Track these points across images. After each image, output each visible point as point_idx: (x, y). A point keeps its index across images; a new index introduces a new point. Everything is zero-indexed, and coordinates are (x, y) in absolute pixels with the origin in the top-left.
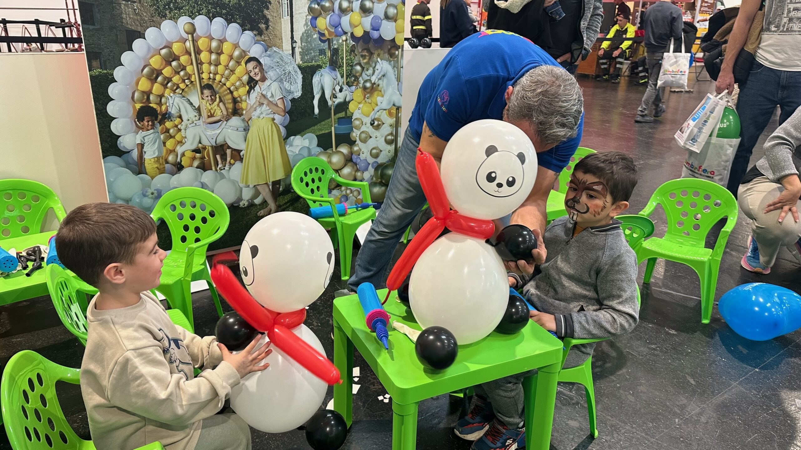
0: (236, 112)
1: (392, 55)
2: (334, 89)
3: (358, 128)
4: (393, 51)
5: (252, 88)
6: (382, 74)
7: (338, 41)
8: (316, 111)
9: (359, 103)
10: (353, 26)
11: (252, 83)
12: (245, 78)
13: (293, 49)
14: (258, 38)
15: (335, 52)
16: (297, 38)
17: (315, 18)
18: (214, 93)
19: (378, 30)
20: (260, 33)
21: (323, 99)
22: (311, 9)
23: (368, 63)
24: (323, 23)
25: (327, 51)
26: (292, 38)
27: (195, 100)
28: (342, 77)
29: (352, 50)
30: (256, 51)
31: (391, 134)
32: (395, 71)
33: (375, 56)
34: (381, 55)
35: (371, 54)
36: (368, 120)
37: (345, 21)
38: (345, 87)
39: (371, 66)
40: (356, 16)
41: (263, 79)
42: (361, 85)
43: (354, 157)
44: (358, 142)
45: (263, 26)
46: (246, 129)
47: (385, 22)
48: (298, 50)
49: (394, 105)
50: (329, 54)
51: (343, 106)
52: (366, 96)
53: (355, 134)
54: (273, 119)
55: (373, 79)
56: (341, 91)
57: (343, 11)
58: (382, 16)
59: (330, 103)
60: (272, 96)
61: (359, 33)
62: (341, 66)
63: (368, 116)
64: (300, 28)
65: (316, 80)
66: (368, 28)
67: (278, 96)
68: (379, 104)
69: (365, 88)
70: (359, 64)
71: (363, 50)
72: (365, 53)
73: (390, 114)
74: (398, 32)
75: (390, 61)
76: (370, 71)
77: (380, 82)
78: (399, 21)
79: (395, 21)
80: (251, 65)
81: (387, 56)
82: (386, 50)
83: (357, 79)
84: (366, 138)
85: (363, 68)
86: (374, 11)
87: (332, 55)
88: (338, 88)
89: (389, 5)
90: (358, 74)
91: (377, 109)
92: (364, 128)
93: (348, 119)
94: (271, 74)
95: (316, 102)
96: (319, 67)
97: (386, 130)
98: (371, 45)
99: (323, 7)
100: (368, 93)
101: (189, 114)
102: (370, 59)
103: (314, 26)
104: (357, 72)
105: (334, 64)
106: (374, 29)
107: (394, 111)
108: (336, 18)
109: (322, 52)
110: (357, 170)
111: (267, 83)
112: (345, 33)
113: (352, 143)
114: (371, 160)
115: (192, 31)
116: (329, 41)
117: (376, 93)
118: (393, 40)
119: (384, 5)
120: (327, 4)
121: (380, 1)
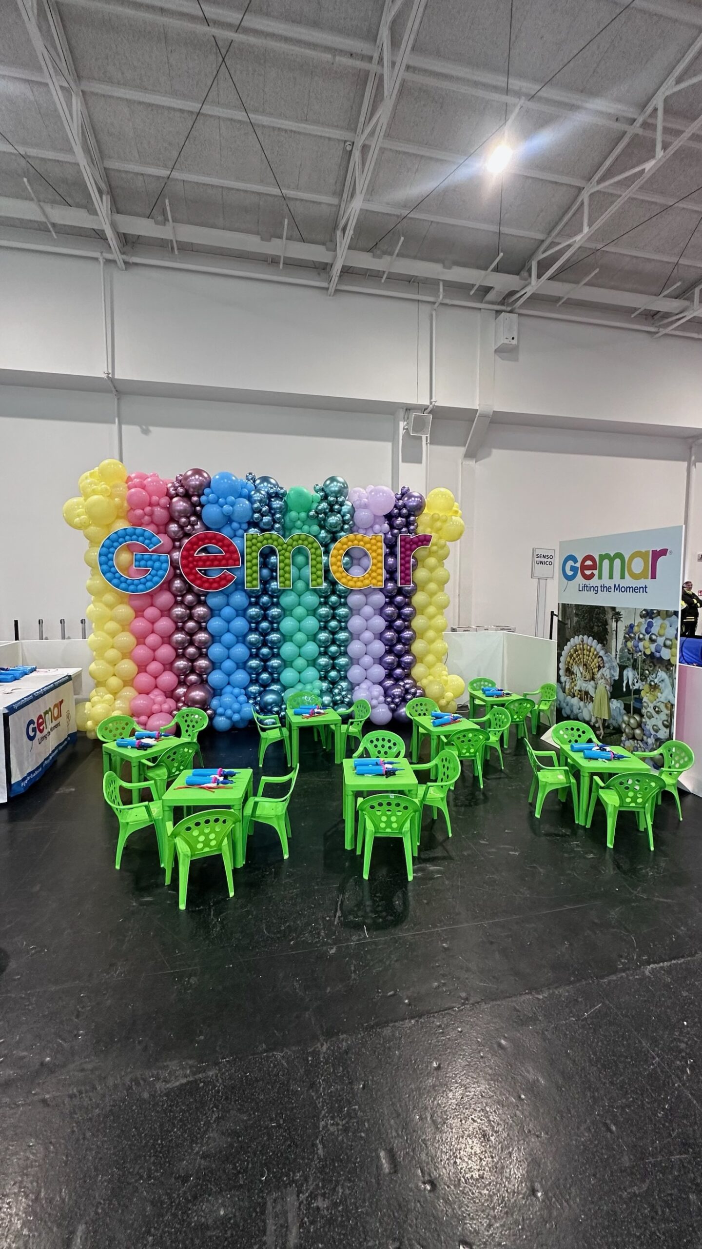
0: (593, 679)
1: (668, 669)
2: (634, 680)
3: (646, 709)
4: (669, 667)
7: (637, 655)
8: (624, 690)
9: (647, 693)
10: (645, 648)
11: (599, 667)
12: (597, 664)
13: (616, 655)
15: (635, 660)
16: (618, 650)
17: (626, 642)
19: (659, 652)
20: (604, 646)
21: (628, 684)
22: (625, 637)
23: (652, 670)
24: (630, 644)
25: (631, 659)
26: (616, 650)
27: (581, 669)
28: (638, 675)
29: (644, 661)
30: (602, 653)
31: (667, 721)
32: (670, 680)
33: (657, 667)
34: (661, 668)
35: (655, 666)
36: (651, 705)
37: (641, 644)
38: (639, 681)
40: (647, 643)
41: (604, 667)
42: (648, 682)
43: (643, 725)
44: (645, 716)
45: (605, 642)
46: (596, 688)
47: (663, 648)
48: (618, 656)
49: (669, 701)
50: (632, 661)
51: (638, 692)
52: (652, 690)
53: (644, 711)
54: (606, 687)
55: (656, 681)
56: (637, 682)
57: (640, 640)
58: (662, 645)
59: (631, 687)
60: (606, 676)
61: (648, 652)
62: (638, 669)
63: (652, 703)
64: (619, 646)
65: (625, 672)
66: (653, 650)
67: (608, 677)
68: (659, 697)
69: (650, 685)
70: (648, 670)
71: (650, 662)
72: (651, 664)
73: (666, 707)
74: (672, 656)
75: (667, 673)
76: (654, 676)
77: (660, 684)
78: (673, 649)
79: (671, 649)
80: (600, 659)
81: (665, 669)
82: (664, 666)
83: (646, 678)
84: (650, 716)
85: (650, 673)
86: (657, 641)
87: (634, 662)
88: (636, 680)
89: (667, 639)
90: (647, 676)
91: (657, 700)
92: (649, 709)
93: (640, 700)
94: (607, 665)
95: (624, 685)
96: (627, 667)
97: (663, 716)
98: (655, 661)
99: (630, 637)
100: (652, 688)
101: (579, 675)
102: (654, 668)
103: (626, 646)
104: (646, 674)
105: (635, 667)
106: (657, 652)
107: (669, 706)
108: (636, 642)
109: (629, 659)
110: (644, 734)
111: (605, 669)
112: (641, 651)
113: (642, 716)
114: (653, 733)
115: (583, 641)
116: (632, 654)
117: (657, 690)
118: (669, 660)
119: (664, 638)
120: (632, 635)
121: (661, 636)
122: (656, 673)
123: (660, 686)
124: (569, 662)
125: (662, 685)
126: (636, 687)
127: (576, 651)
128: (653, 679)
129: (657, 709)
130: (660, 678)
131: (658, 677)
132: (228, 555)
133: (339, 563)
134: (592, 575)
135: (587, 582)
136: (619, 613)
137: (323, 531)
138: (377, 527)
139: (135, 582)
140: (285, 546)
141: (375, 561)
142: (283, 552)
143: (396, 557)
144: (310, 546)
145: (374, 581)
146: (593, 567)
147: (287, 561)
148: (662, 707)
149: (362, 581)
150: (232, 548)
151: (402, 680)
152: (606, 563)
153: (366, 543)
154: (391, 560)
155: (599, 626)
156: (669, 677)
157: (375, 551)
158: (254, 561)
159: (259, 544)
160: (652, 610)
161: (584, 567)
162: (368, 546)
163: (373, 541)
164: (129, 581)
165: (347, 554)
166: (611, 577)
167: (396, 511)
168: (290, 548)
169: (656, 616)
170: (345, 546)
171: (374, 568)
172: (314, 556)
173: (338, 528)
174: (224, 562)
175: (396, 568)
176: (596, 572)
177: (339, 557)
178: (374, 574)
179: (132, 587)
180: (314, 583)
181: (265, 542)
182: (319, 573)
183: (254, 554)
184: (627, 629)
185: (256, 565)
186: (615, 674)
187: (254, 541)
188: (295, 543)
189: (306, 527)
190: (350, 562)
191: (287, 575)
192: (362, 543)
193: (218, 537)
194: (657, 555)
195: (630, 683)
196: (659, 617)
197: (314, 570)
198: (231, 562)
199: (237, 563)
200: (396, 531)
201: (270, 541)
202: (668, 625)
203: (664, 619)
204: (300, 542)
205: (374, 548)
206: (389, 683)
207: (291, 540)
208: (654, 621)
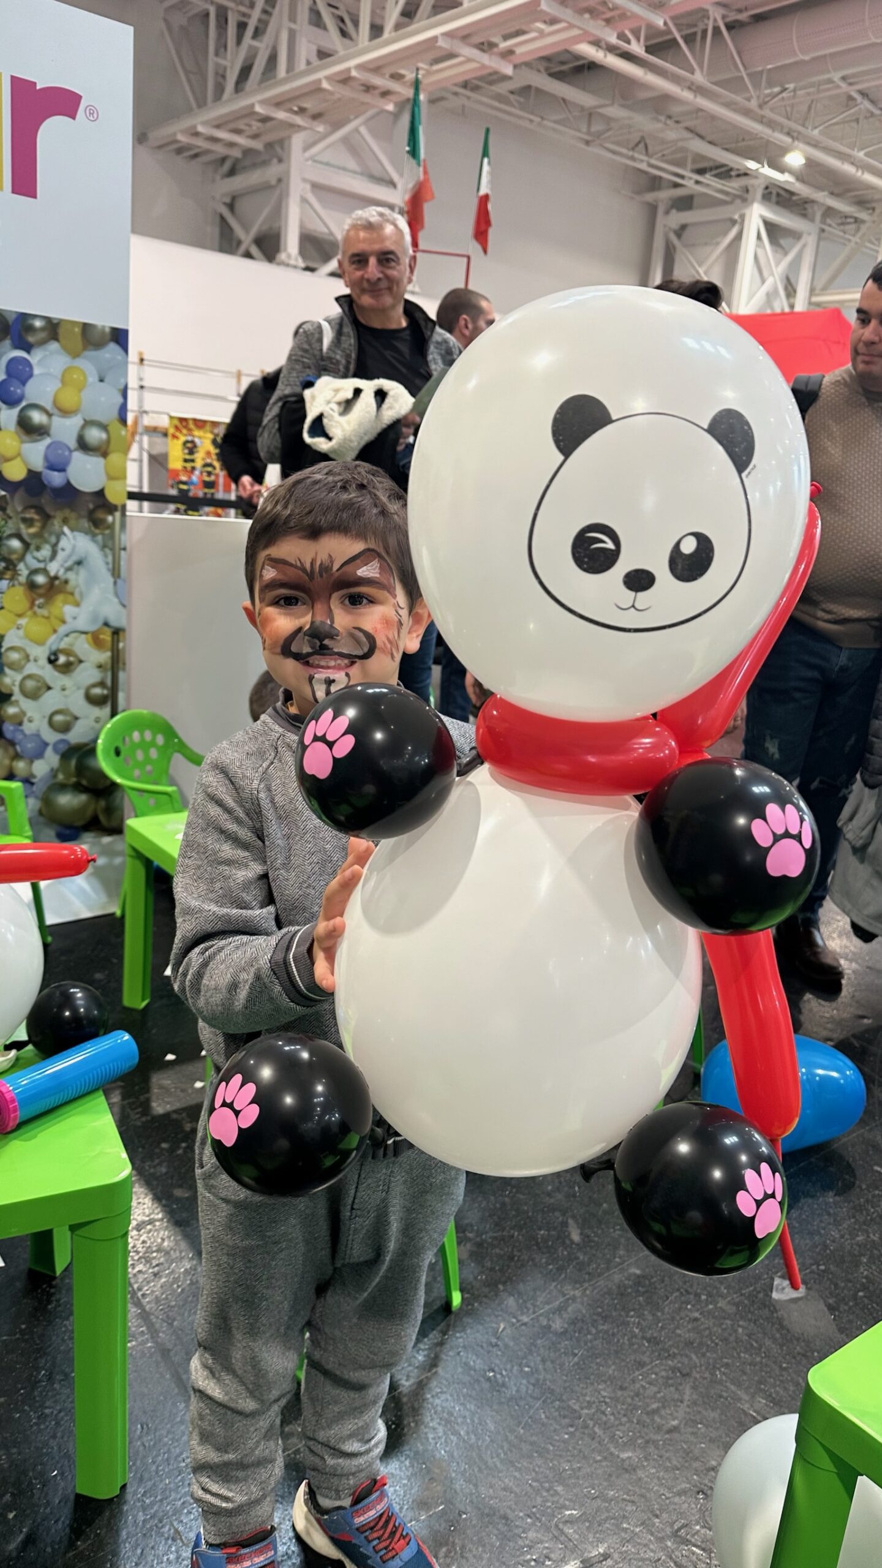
1: (97, 523)
3: (18, 668)
4: (100, 515)
6: (75, 558)
9: (20, 616)
19: (62, 470)
23: (38, 535)
31: (102, 684)
32: (106, 556)
33: (56, 523)
34: (72, 522)
35: (47, 518)
36: (41, 653)
39: (47, 542)
40: (7, 439)
42: (22, 579)
43: (8, 728)
44: (17, 696)
47: (78, 456)
49: (106, 624)
52: (37, 602)
53: (10, 680)
58: (72, 443)
61: (15, 473)
63: (41, 643)
66: (38, 465)
68: (68, 619)
69: (32, 586)
70: (18, 536)
71: (27, 508)
72: (31, 514)
73: (97, 642)
74: (110, 478)
75: (94, 536)
76: (46, 552)
77: (71, 576)
78: (114, 457)
79: (105, 455)
81: (85, 523)
82: (84, 513)
83: (11, 565)
84: (38, 689)
85: (26, 545)
86: (53, 431)
89: (88, 423)
90: (14, 557)
92: (30, 669)
97: (88, 675)
98: (45, 500)
100: (41, 596)
102: (43, 527)
104: (12, 551)
106: (52, 467)
107: (107, 637)
110: (17, 756)
114: (51, 737)
117: (60, 598)
118: (101, 493)
119: (76, 422)
121: (65, 413)
122: (53, 539)
123: (72, 583)
125: (77, 579)
128: (42, 565)
129: (62, 659)
130: (70, 556)
131: (61, 556)
148: (83, 647)
160: (23, 317)
169: (42, 343)
196: (54, 346)
202: (93, 379)
203: (75, 355)
208: (35, 358)
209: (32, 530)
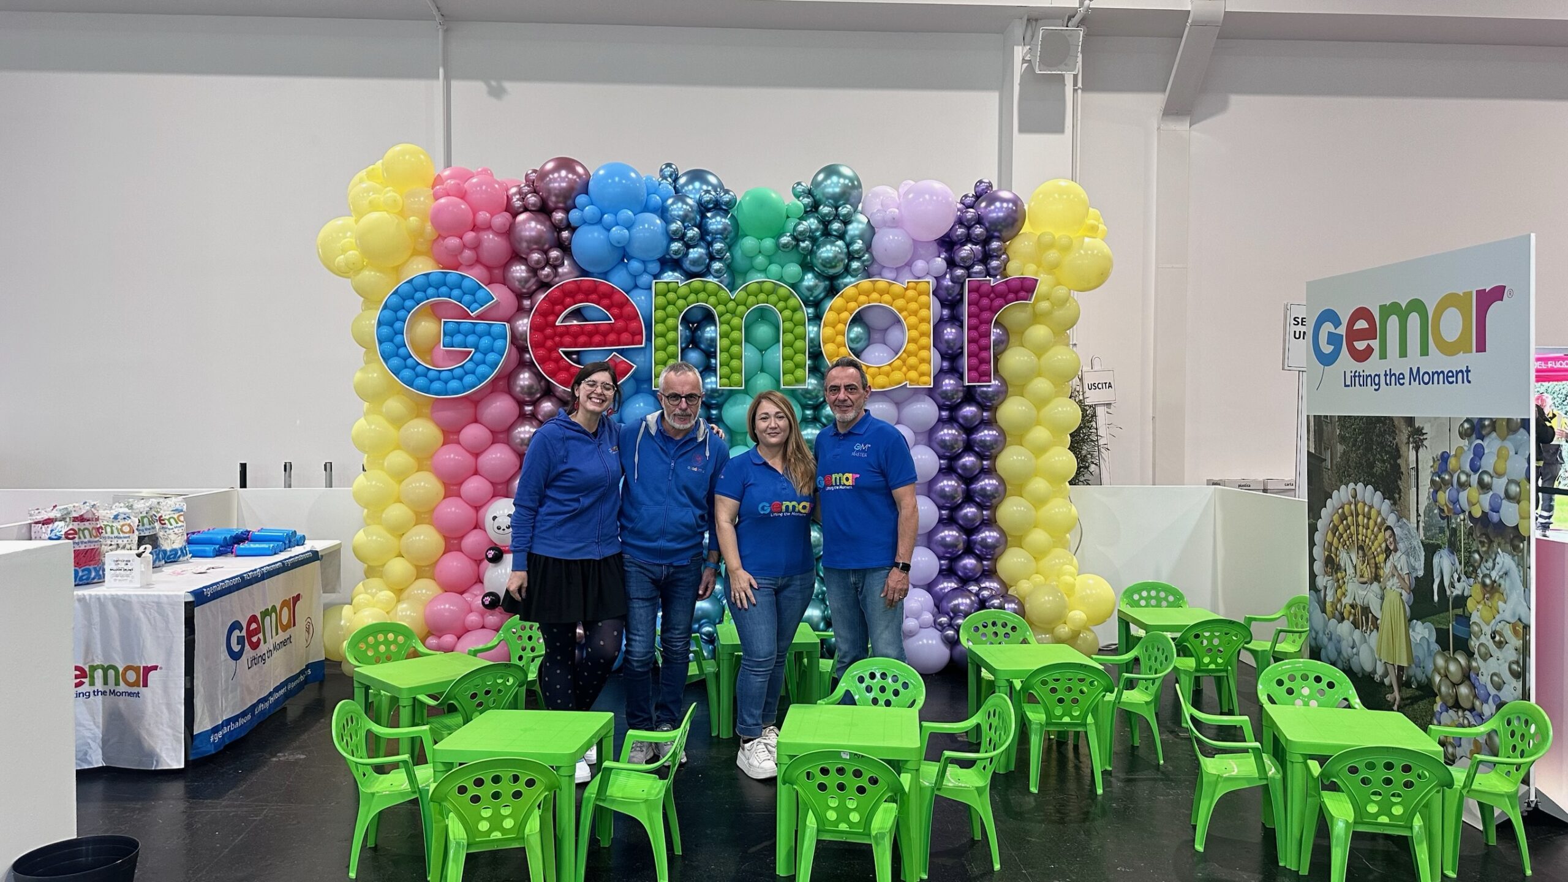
0: (1377, 578)
1: (1515, 548)
2: (1452, 576)
3: (1478, 638)
4: (1516, 542)
5: (1388, 557)
6: (1504, 570)
7: (1456, 519)
8: (1436, 598)
9: (1478, 603)
10: (1471, 504)
11: (1388, 552)
12: (1384, 545)
13: (1418, 522)
14: (1393, 507)
15: (1454, 532)
16: (1421, 512)
17: (1436, 492)
18: (1364, 555)
19: (1498, 512)
20: (1395, 504)
21: (1441, 585)
22: (1433, 482)
23: (1486, 552)
24: (1443, 497)
25: (1446, 529)
26: (1417, 511)
27: (1354, 557)
28: (1460, 563)
29: (1470, 533)
30: (1391, 520)
31: (1517, 663)
32: (1519, 571)
33: (1495, 545)
34: (1502, 545)
35: (1491, 542)
36: (1488, 630)
37: (1463, 496)
38: (1463, 577)
39: (1491, 557)
40: (1473, 492)
41: (1396, 550)
42: (1480, 579)
43: (1472, 675)
44: (1476, 656)
45: (1397, 496)
46: (1382, 599)
47: (1505, 502)
48: (1421, 524)
49: (1520, 620)
50: (1448, 534)
51: (1461, 601)
52: (1486, 596)
53: (1474, 643)
54: (1401, 595)
55: (1494, 575)
56: (1459, 580)
57: (1462, 486)
58: (1502, 495)
59: (1448, 593)
60: (1401, 569)
61: (1477, 513)
62: (1459, 550)
63: (1488, 624)
64: (1423, 503)
65: (1436, 560)
66: (1487, 509)
67: (1405, 571)
68: (1501, 612)
69: (1484, 585)
70: (1478, 552)
71: (1482, 534)
72: (1484, 539)
73: (1515, 632)
74: (1522, 518)
75: (1513, 556)
76: (1490, 564)
77: (1502, 582)
78: (1523, 503)
79: (1518, 502)
80: (1389, 533)
81: (1509, 548)
82: (1508, 540)
83: (1475, 570)
84: (1486, 654)
85: (1482, 558)
86: (1494, 487)
87: (1451, 536)
88: (1456, 576)
89: (1510, 482)
90: (1476, 564)
91: (1498, 617)
92: (1483, 639)
93: (1465, 619)
94: (1401, 546)
95: (1435, 587)
96: (1439, 547)
97: (1510, 653)
98: (1490, 530)
99: (1443, 479)
100: (1488, 592)
101: (1350, 571)
102: (1489, 547)
103: (1435, 501)
104: (1476, 561)
105: (1453, 548)
106: (1493, 510)
107: (1520, 629)
108: (1454, 493)
109: (1442, 530)
110: (1476, 696)
111: (1399, 554)
112: (1463, 511)
113: (1470, 655)
114: (1493, 691)
115: (1355, 496)
116: (1448, 518)
117: (1497, 595)
118: (1516, 527)
119: (1504, 481)
120: (1447, 477)
121: (1500, 475)
122: (1494, 556)
123: (1502, 586)
124: (1331, 544)
125: (1505, 584)
126: (1457, 592)
127: (1344, 517)
128: (1488, 572)
129: (1497, 638)
130: (1501, 568)
131: (1497, 567)
132: (620, 324)
133: (839, 339)
134: (1369, 350)
135: (1359, 367)
136: (1419, 431)
137: (810, 276)
138: (920, 265)
139: (444, 375)
140: (731, 305)
141: (914, 333)
142: (728, 316)
143: (961, 326)
144: (781, 304)
145: (913, 374)
146: (1370, 334)
147: (735, 335)
148: (1508, 633)
149: (888, 375)
150: (627, 309)
151: (977, 581)
152: (1393, 322)
153: (895, 298)
154: (950, 332)
155: (1384, 461)
156: (1518, 565)
157: (915, 313)
158: (671, 335)
159: (681, 302)
160: (1481, 420)
161: (1353, 335)
162: (900, 302)
163: (911, 293)
164: (431, 374)
165: (857, 319)
166: (1403, 353)
167: (961, 231)
168: (741, 308)
169: (1489, 434)
170: (852, 305)
171: (912, 347)
172: (788, 325)
173: (840, 268)
174: (612, 337)
175: (962, 348)
176: (1375, 344)
177: (840, 326)
178: (912, 360)
179: (437, 385)
180: (789, 377)
181: (692, 297)
182: (799, 358)
183: (671, 322)
184: (1436, 466)
185: (675, 342)
186: (1417, 565)
187: (671, 296)
188: (751, 299)
189: (774, 268)
190: (864, 336)
191: (734, 363)
192: (887, 297)
193: (602, 289)
194: (1489, 298)
195: (1446, 583)
196: (1494, 435)
197: (789, 351)
198: (625, 336)
199: (637, 338)
200: (959, 272)
201: (702, 295)
202: (1512, 453)
203: (1503, 439)
204: (762, 296)
205: (913, 306)
206: (948, 585)
207: (743, 294)
208: (1485, 444)
209: (1484, 549)
